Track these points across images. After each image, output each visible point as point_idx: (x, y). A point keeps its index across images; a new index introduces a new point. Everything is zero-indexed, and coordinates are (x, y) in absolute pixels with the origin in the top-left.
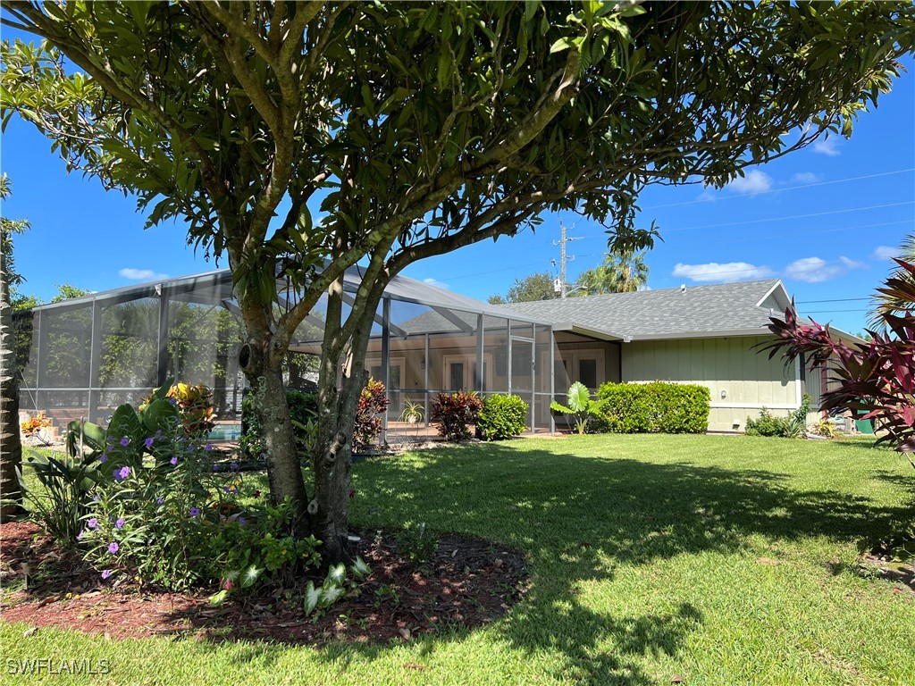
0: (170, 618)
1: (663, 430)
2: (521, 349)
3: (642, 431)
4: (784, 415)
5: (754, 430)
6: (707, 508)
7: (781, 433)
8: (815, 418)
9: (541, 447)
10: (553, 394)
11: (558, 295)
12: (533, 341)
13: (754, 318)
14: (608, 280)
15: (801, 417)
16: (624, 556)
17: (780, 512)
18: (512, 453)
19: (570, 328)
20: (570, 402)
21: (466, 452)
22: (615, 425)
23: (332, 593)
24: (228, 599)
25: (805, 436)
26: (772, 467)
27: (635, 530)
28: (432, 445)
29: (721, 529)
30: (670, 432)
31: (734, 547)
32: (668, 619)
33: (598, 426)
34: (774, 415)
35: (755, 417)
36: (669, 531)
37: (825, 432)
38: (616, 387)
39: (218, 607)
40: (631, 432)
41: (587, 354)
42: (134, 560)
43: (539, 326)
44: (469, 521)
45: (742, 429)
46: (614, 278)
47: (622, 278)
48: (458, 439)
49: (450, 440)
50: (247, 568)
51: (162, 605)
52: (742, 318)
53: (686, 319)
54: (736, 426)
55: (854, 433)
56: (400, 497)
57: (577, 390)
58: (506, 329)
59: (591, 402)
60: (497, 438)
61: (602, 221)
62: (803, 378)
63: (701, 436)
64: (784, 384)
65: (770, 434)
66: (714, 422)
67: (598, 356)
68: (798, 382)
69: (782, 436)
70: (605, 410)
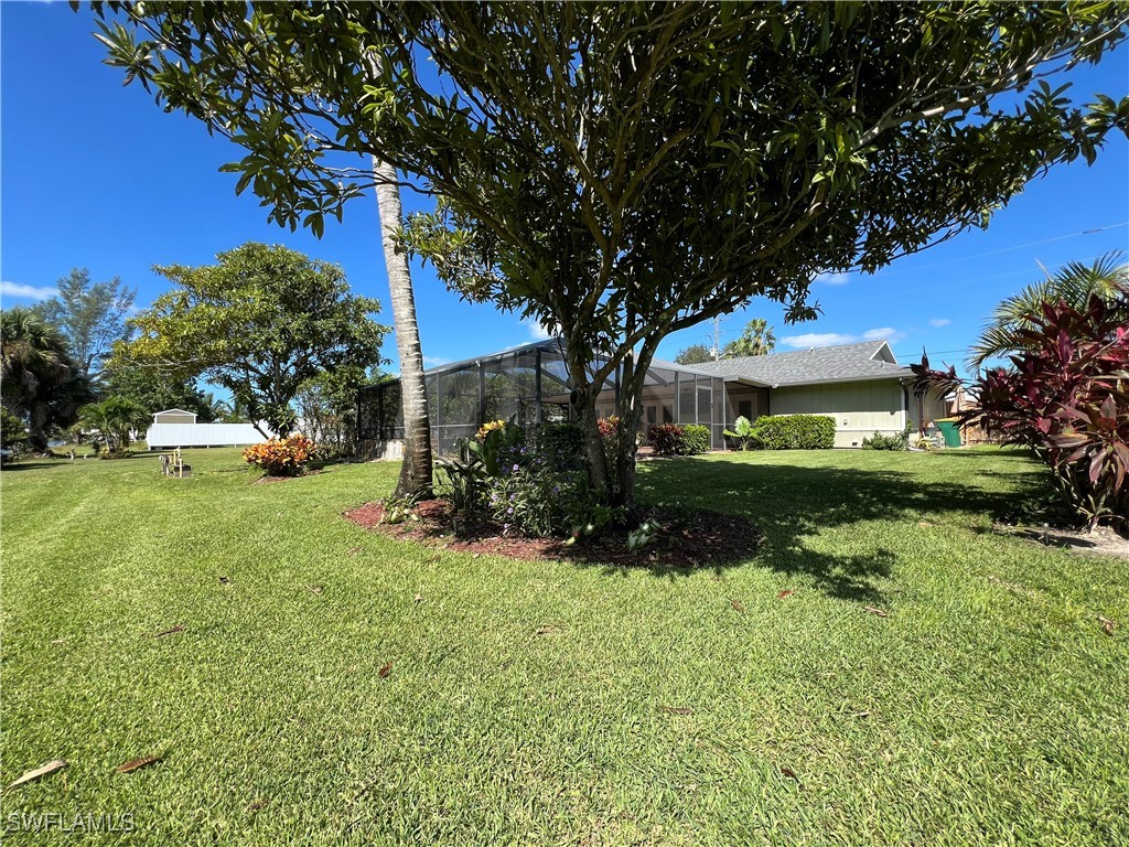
0: (546, 552)
1: (801, 447)
2: (704, 395)
3: (787, 448)
4: (892, 435)
5: (869, 446)
6: (865, 494)
7: (890, 447)
8: (914, 437)
9: (721, 459)
10: (725, 425)
11: (713, 359)
12: (710, 388)
13: (870, 368)
14: (747, 347)
15: (905, 436)
16: (820, 522)
17: (920, 496)
18: (705, 463)
19: (737, 379)
20: (737, 429)
21: (674, 462)
22: (768, 445)
23: (644, 539)
24: (575, 542)
25: (908, 450)
26: (899, 469)
27: (819, 507)
28: (650, 459)
29: (880, 506)
30: (807, 448)
31: (897, 517)
32: (872, 558)
33: (756, 445)
34: (885, 435)
35: (870, 437)
36: (844, 507)
37: (922, 446)
38: (769, 419)
39: (571, 546)
40: (779, 449)
41: (745, 397)
42: (519, 519)
43: (715, 378)
44: (699, 502)
45: (859, 445)
46: (751, 346)
47: (757, 346)
48: (667, 454)
49: (661, 455)
50: (586, 525)
51: (537, 545)
52: (859, 368)
53: (817, 370)
54: (855, 444)
55: (943, 448)
56: (646, 488)
57: (741, 421)
58: (693, 381)
59: (751, 430)
60: (691, 454)
61: (782, 301)
62: (907, 409)
63: (831, 450)
64: (892, 413)
65: (882, 449)
66: (838, 441)
67: (753, 398)
68: (903, 412)
69: (891, 449)
70: (760, 434)
